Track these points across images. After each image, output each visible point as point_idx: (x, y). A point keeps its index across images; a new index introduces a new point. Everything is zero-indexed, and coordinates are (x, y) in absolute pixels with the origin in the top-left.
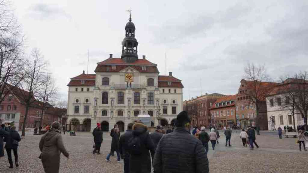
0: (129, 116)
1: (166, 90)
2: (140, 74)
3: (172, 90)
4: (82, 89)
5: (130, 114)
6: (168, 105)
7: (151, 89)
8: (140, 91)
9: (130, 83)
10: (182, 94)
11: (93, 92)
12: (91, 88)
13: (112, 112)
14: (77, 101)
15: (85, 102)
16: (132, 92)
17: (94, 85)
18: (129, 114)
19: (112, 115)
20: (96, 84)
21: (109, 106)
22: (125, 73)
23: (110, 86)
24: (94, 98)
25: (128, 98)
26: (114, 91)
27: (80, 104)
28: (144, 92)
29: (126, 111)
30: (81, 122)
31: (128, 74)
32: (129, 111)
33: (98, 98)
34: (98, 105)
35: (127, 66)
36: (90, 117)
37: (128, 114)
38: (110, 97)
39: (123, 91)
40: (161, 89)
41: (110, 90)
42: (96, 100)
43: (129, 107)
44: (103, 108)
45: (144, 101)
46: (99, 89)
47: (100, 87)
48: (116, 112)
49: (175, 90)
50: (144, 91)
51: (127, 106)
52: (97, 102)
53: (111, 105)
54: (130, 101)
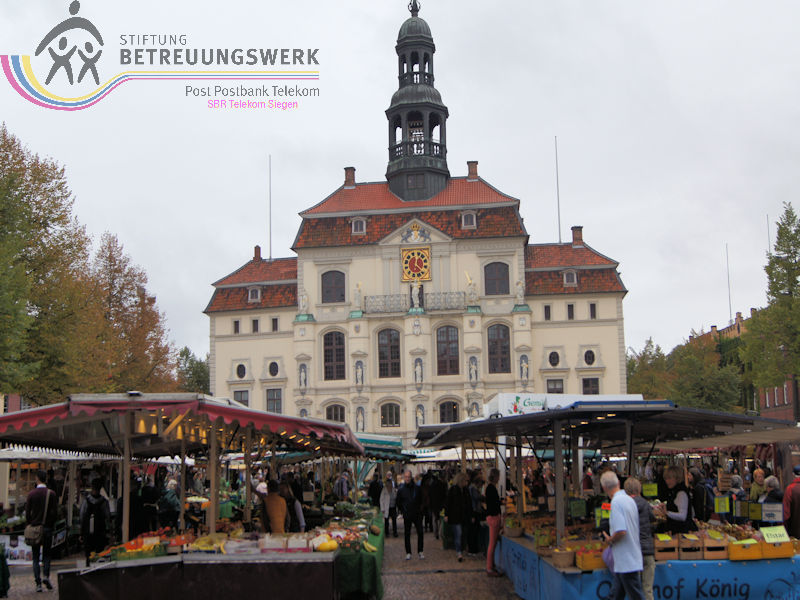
1: (559, 309)
2: (454, 247)
3: (582, 308)
4: (255, 323)
5: (423, 415)
6: (566, 370)
7: (498, 307)
8: (457, 321)
9: (421, 288)
10: (618, 321)
11: (291, 333)
12: (286, 319)
13: (360, 410)
14: (241, 371)
15: (269, 376)
16: (426, 325)
17: (295, 304)
18: (420, 416)
20: (302, 300)
21: (348, 389)
22: (400, 246)
23: (350, 305)
24: (298, 359)
25: (412, 353)
26: (363, 325)
27: (251, 382)
28: (472, 323)
29: (410, 406)
31: (409, 251)
32: (420, 407)
33: (309, 358)
34: (311, 384)
35: (407, 217)
37: (417, 418)
38: (351, 352)
39: (397, 324)
40: (537, 307)
41: (349, 320)
43: (419, 389)
44: (330, 397)
45: (473, 359)
46: (311, 319)
47: (314, 312)
48: (374, 412)
49: (593, 307)
50: (472, 318)
51: (412, 385)
52: (305, 372)
53: (357, 382)
54: (421, 365)
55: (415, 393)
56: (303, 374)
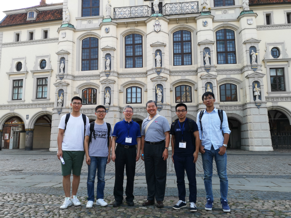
0: (159, 99)
1: (279, 15)
4: (31, 34)
5: (162, 93)
6: (287, 60)
7: (225, 15)
8: (191, 26)
9: (161, 3)
11: (56, 38)
12: (53, 29)
13: (108, 89)
14: (19, 66)
17: (60, 19)
18: (159, 94)
19: (107, 100)
21: (99, 75)
23: (102, 17)
24: (58, 54)
25: (153, 46)
27: (26, 73)
28: (205, 24)
29: (150, 86)
30: (28, 124)
32: (160, 86)
33: (68, 53)
36: (49, 110)
37: (156, 94)
38: (101, 48)
39: (141, 28)
41: (100, 26)
42: (63, 59)
43: (159, 73)
44: (85, 82)
47: (74, 23)
48: (120, 92)
50: (204, 20)
51: (152, 69)
52: (64, 63)
53: (106, 68)
54: (161, 55)
55: (156, 75)
56: (62, 65)
